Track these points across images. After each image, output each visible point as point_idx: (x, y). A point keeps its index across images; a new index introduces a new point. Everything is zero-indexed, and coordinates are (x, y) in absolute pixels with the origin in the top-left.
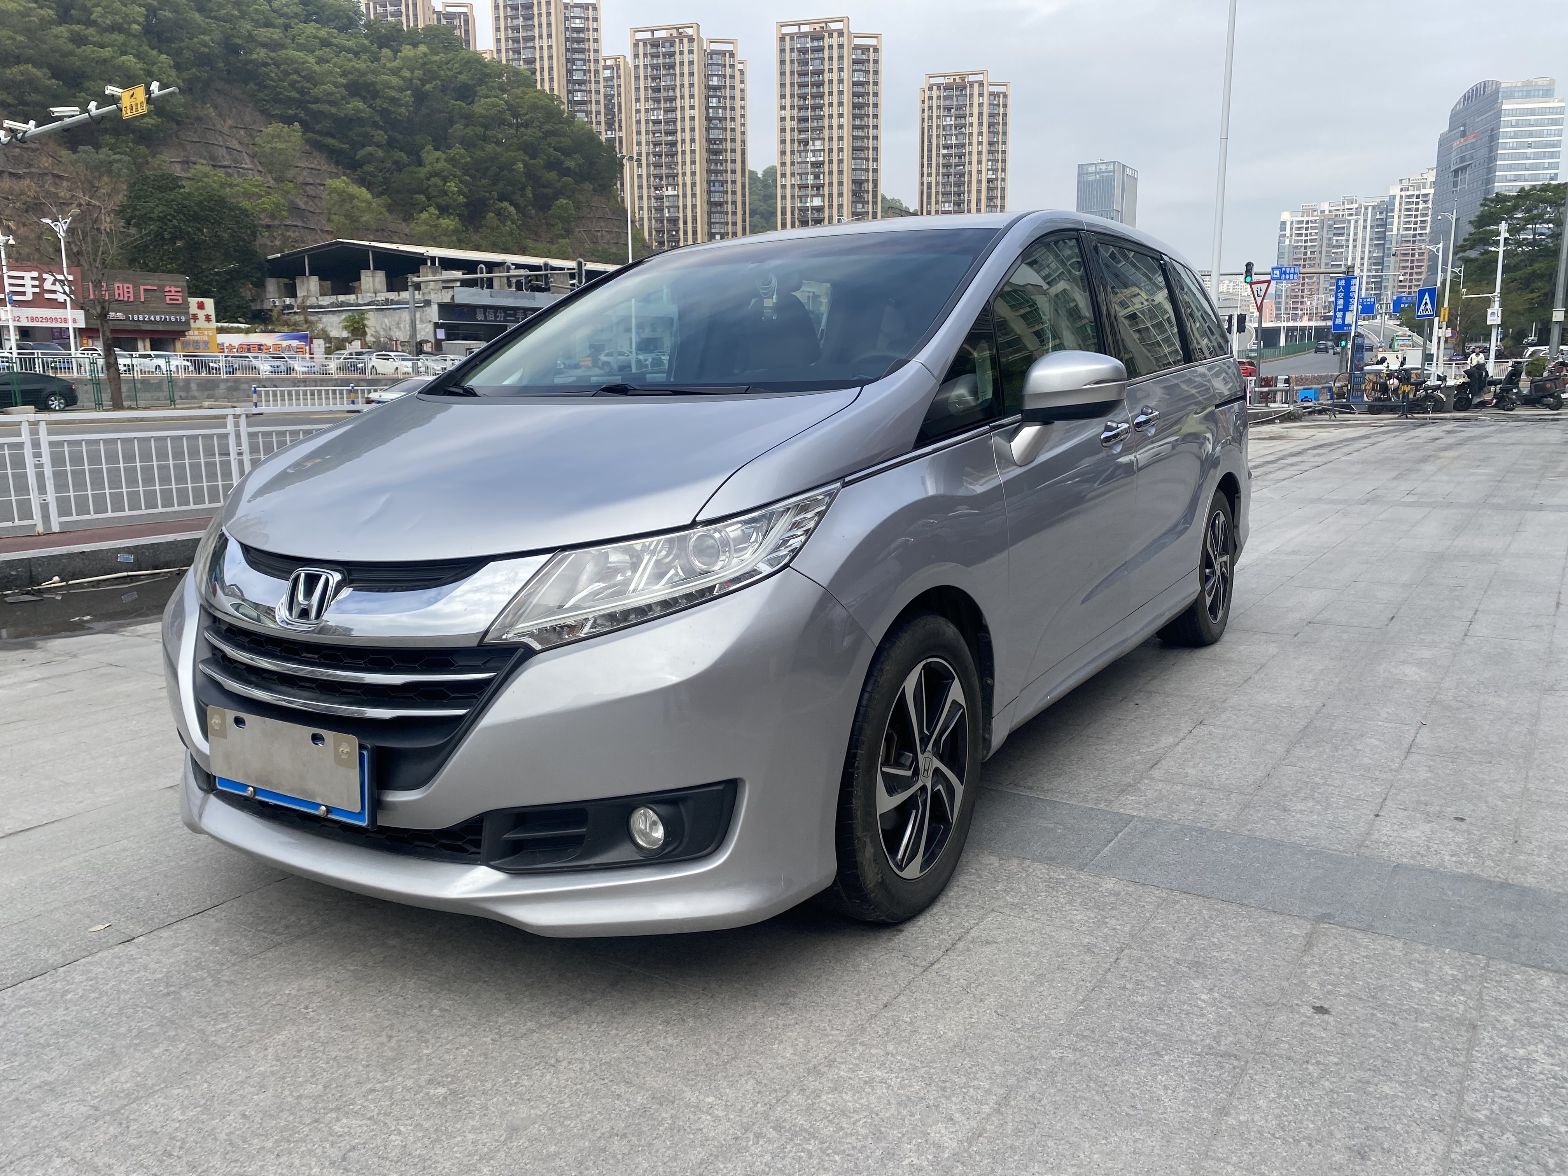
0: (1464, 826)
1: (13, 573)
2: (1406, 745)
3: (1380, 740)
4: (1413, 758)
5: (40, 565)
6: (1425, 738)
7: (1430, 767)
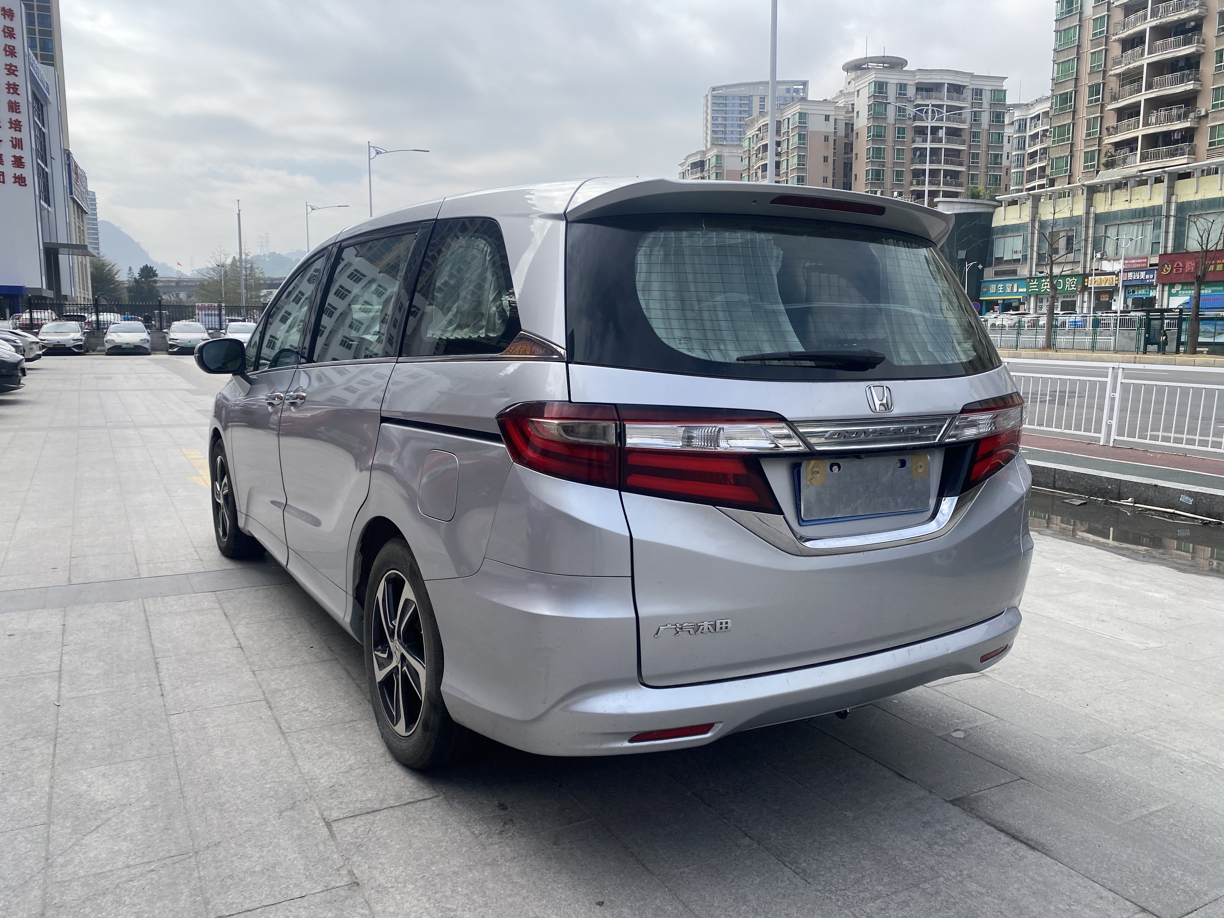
0: (8, 633)
1: (1109, 487)
2: (65, 677)
3: (88, 674)
4: (54, 667)
5: (1126, 487)
6: (49, 688)
7: (39, 664)
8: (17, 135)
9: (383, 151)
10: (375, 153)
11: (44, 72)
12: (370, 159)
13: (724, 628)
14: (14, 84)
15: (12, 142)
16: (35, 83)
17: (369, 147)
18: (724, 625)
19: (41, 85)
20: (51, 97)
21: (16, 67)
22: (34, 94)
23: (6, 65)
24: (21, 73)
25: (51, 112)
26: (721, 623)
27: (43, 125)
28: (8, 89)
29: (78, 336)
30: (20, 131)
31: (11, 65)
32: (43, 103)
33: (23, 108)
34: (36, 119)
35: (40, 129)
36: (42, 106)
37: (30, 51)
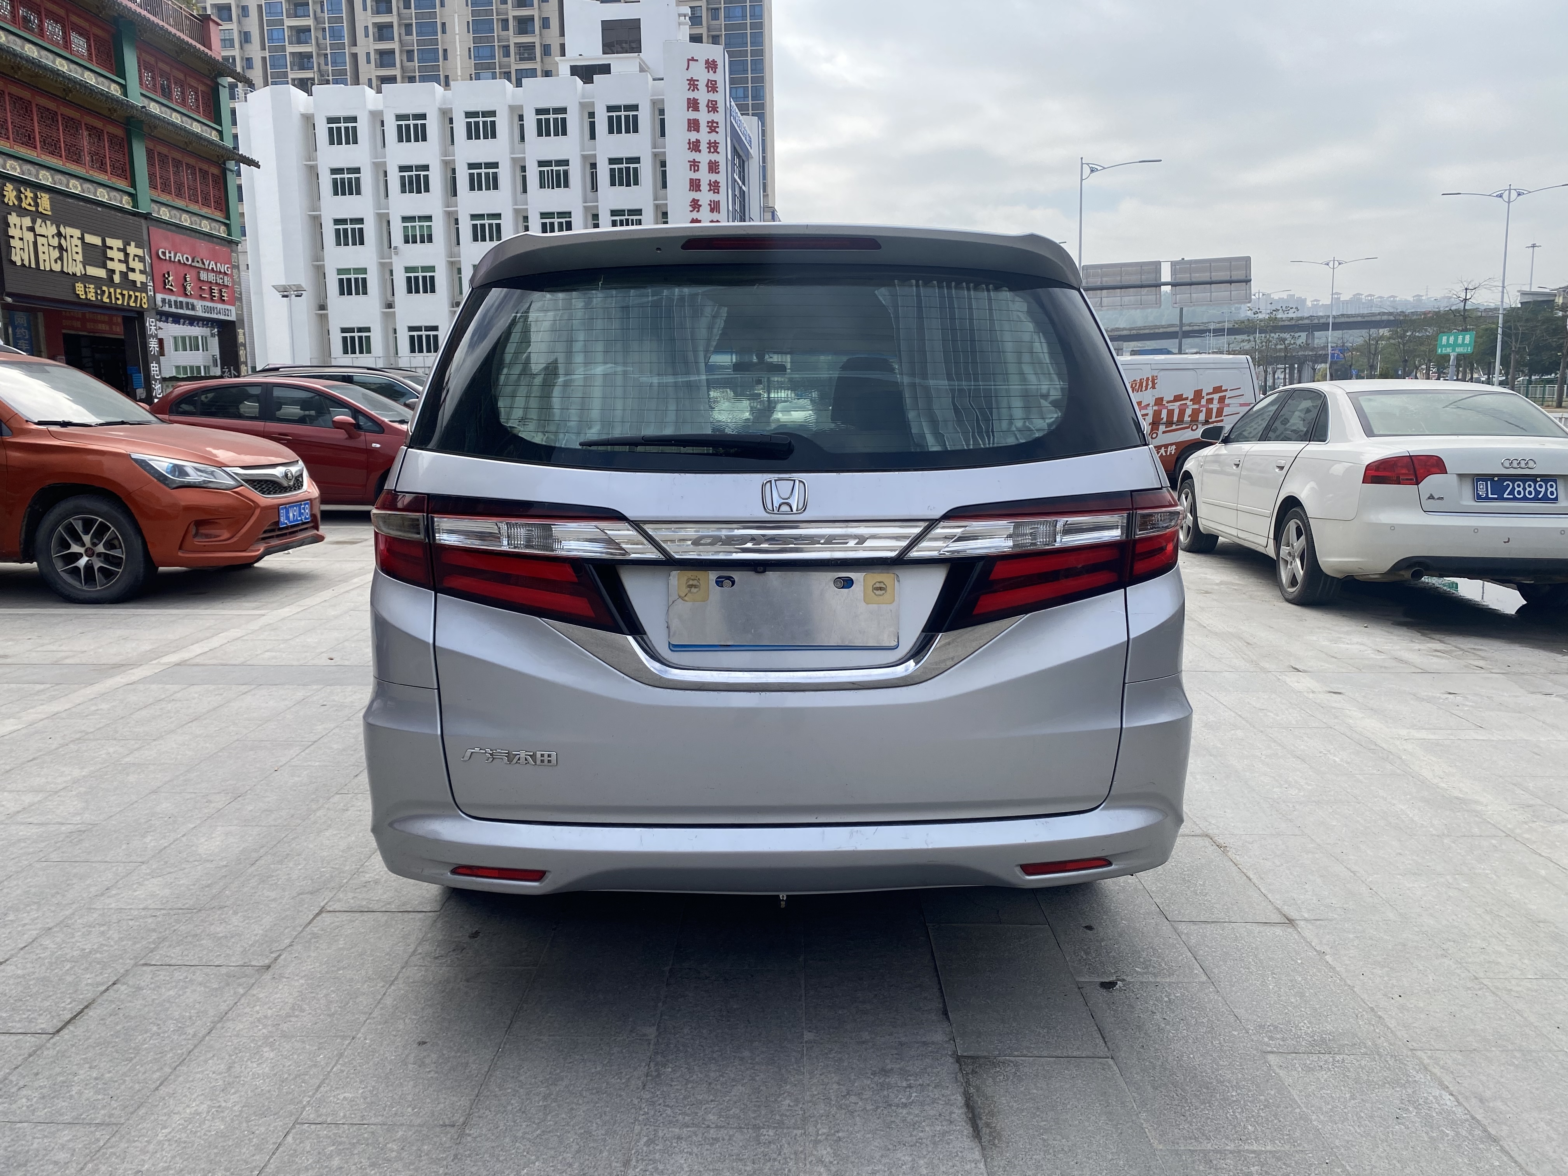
8: (716, 197)
9: (1099, 168)
10: (1089, 171)
11: (749, 125)
12: (1082, 180)
13: (546, 762)
14: (715, 142)
15: (710, 205)
16: (735, 136)
17: (1082, 164)
18: (546, 758)
19: (743, 139)
20: (754, 151)
21: (717, 123)
22: (734, 150)
23: (708, 122)
24: (721, 129)
25: (753, 167)
26: (542, 755)
27: (744, 183)
28: (709, 148)
29: (747, 415)
30: (718, 193)
31: (713, 122)
32: (744, 158)
33: (722, 168)
34: (737, 178)
35: (740, 188)
36: (744, 162)
37: (733, 103)
